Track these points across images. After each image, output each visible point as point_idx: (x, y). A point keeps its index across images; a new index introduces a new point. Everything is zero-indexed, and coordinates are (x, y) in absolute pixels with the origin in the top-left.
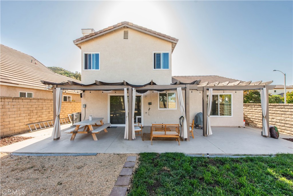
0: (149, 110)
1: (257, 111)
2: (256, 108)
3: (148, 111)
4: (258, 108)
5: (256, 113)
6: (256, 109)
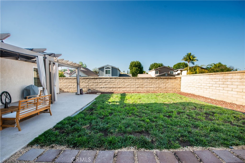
1: (64, 82)
4: (65, 80)
5: (64, 83)
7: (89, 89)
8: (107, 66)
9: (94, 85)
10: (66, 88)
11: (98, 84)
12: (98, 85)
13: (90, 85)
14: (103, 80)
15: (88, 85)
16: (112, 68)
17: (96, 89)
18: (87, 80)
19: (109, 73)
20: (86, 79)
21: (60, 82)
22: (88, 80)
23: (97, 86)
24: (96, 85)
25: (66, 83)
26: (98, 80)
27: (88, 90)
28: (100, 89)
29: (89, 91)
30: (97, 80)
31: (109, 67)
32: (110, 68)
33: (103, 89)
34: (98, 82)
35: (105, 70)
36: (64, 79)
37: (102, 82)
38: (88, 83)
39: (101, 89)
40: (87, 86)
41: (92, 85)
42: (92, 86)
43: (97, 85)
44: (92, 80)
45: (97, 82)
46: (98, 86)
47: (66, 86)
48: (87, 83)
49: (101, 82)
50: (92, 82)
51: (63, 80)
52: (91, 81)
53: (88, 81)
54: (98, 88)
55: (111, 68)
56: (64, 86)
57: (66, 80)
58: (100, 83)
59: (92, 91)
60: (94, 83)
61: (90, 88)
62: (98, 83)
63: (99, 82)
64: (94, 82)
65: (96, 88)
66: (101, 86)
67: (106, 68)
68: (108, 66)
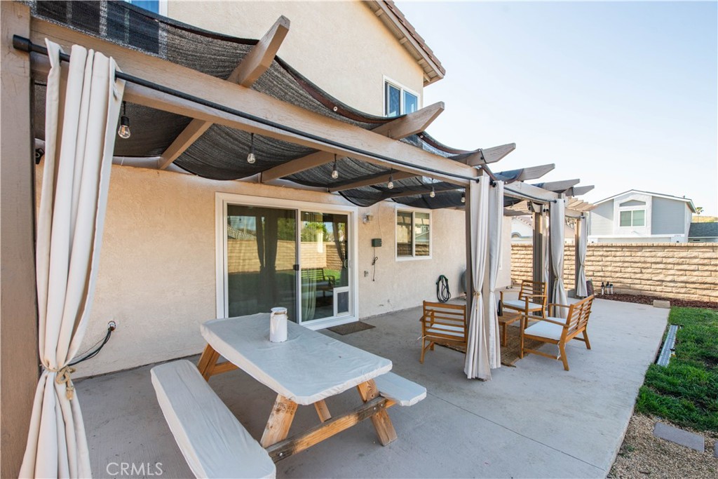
0: (374, 263)
1: (517, 256)
2: (516, 252)
3: (369, 268)
4: (520, 252)
5: (516, 260)
6: (516, 254)
7: (605, 284)
8: (628, 195)
9: (629, 270)
10: (522, 273)
11: (647, 268)
12: (644, 271)
13: (610, 269)
14: (671, 254)
15: (602, 271)
16: (655, 199)
17: (637, 286)
18: (596, 253)
19: (639, 222)
20: (593, 251)
21: (514, 256)
22: (601, 253)
23: (638, 276)
24: (638, 270)
25: (523, 260)
26: (648, 254)
27: (603, 286)
28: (652, 288)
29: (608, 289)
30: (639, 254)
31: (640, 198)
32: (644, 203)
33: (669, 289)
34: (645, 262)
35: (617, 210)
36: (518, 248)
37: (665, 260)
38: (601, 263)
39: (659, 288)
40: (599, 271)
41: (618, 269)
42: (618, 275)
43: (641, 273)
44: (618, 254)
45: (642, 259)
46: (646, 276)
47: (523, 269)
48: (599, 261)
49: (659, 260)
50: (617, 259)
51: (514, 252)
52: (615, 256)
53: (602, 256)
54: (643, 282)
55: (649, 204)
56: (516, 269)
57: (523, 252)
58: (654, 266)
59: (617, 291)
60: (626, 265)
61: (608, 279)
62: (649, 265)
63: (649, 260)
64: (627, 259)
65: (638, 281)
66: (661, 277)
67: (621, 205)
68: (633, 194)
